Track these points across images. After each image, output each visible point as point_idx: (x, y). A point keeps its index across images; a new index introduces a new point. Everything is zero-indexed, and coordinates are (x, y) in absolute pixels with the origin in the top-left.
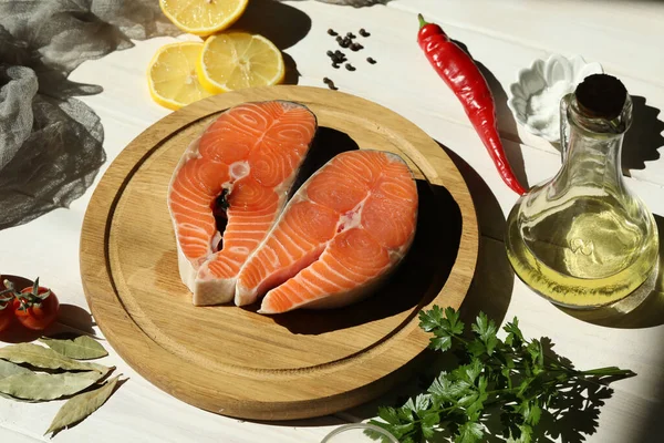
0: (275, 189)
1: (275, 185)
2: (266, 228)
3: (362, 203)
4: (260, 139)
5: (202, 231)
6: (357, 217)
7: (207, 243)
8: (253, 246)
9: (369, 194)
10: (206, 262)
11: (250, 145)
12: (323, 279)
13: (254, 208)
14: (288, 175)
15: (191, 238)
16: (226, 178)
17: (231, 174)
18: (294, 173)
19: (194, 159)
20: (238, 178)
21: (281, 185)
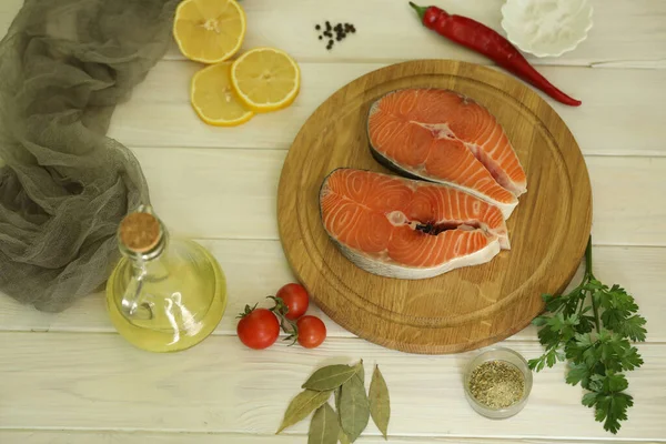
0: (414, 190)
1: (410, 191)
2: (453, 191)
3: (423, 125)
4: (365, 207)
5: (461, 237)
6: (437, 127)
7: (471, 232)
8: (472, 198)
9: (412, 122)
10: (491, 231)
11: (371, 213)
12: (497, 146)
13: (433, 203)
14: (399, 182)
15: (468, 245)
16: (406, 227)
17: (401, 224)
18: (396, 178)
19: (388, 255)
20: (405, 218)
21: (410, 187)
